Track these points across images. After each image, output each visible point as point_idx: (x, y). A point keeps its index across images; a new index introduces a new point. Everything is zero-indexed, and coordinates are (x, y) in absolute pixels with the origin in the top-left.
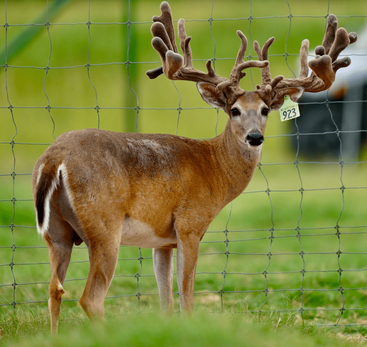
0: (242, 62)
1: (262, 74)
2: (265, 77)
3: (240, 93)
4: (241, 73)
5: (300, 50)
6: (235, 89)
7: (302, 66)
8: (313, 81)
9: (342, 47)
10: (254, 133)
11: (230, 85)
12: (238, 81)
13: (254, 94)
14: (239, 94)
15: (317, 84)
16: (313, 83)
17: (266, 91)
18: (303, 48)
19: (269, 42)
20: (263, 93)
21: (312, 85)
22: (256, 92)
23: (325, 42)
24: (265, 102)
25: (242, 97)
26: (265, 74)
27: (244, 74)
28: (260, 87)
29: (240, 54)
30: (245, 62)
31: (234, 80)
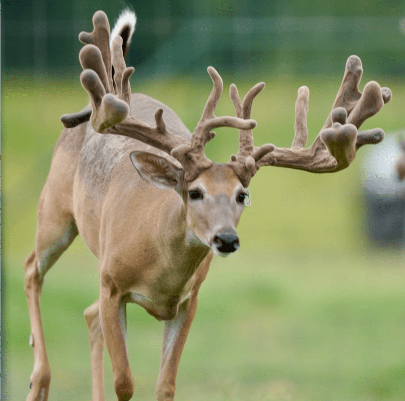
0: (213, 117)
1: (239, 138)
2: (245, 143)
3: (206, 164)
4: (209, 133)
5: (296, 103)
6: (198, 158)
7: (298, 129)
8: (315, 155)
9: (371, 111)
10: (227, 233)
11: (192, 150)
12: (203, 145)
13: (227, 169)
14: (203, 167)
15: (322, 162)
16: (315, 158)
17: (247, 167)
18: (300, 99)
19: (256, 90)
20: (240, 168)
21: (312, 162)
22: (230, 166)
23: (340, 97)
24: (242, 183)
25: (207, 171)
26: (244, 138)
27: (213, 135)
28: (237, 158)
29: (209, 105)
30: (217, 118)
31: (198, 144)
